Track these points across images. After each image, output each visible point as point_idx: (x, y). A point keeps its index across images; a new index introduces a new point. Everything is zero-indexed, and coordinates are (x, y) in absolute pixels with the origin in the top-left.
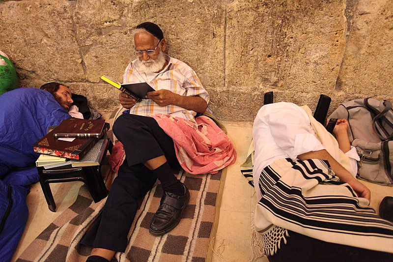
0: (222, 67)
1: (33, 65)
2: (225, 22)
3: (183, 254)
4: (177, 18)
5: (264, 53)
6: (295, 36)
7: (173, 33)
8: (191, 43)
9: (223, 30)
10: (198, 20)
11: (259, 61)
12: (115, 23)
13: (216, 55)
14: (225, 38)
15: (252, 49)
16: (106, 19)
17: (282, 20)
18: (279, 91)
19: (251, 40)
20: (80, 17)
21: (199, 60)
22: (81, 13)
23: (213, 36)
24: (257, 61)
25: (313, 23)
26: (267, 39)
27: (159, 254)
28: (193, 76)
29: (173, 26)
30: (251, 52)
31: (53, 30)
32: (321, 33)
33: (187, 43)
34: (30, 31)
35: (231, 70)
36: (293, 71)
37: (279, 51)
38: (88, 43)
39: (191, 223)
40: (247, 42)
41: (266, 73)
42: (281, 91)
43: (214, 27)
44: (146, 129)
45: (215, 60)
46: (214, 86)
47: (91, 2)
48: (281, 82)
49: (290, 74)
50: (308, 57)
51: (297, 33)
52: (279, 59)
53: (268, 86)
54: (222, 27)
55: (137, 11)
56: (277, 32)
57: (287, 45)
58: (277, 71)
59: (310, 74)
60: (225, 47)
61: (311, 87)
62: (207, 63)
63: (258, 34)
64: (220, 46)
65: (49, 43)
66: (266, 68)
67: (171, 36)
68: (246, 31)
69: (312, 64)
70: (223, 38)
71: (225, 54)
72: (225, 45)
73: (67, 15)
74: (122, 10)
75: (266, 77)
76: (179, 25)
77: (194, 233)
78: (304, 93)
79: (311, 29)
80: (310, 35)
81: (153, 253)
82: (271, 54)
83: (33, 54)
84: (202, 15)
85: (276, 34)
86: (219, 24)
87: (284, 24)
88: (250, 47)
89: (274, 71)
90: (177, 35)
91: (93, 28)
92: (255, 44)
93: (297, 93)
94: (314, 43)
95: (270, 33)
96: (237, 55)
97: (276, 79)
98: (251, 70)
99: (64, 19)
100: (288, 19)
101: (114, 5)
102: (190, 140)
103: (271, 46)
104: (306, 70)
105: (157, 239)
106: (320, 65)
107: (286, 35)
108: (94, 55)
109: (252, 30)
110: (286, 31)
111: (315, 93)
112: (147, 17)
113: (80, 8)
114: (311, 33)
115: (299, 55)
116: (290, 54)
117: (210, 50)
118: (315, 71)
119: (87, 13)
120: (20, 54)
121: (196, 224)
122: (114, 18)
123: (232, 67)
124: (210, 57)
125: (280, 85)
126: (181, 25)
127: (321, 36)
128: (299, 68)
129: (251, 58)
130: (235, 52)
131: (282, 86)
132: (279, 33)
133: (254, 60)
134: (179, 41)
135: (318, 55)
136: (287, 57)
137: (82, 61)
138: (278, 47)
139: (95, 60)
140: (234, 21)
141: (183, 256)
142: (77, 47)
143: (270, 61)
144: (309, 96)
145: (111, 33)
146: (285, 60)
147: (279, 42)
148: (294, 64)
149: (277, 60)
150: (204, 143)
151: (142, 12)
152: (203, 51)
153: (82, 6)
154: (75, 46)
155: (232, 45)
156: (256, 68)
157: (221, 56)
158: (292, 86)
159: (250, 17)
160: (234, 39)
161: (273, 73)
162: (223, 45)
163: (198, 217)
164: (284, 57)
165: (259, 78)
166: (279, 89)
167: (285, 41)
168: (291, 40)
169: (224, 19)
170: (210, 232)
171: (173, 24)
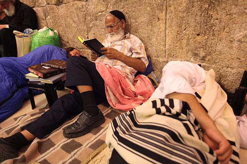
0: (164, 43)
1: (68, 38)
2: (166, 9)
3: (70, 154)
4: (136, 8)
5: (194, 33)
6: (220, 17)
7: (133, 18)
8: (144, 25)
9: (164, 15)
10: (148, 8)
11: (191, 39)
12: (104, 13)
13: (160, 34)
14: (166, 21)
15: (185, 29)
16: (99, 11)
17: (209, 4)
18: (206, 65)
19: (184, 22)
20: (88, 10)
21: (149, 37)
22: (89, 7)
23: (158, 20)
24: (188, 39)
25: (236, 5)
26: (197, 21)
27: (59, 148)
28: (140, 46)
29: (134, 14)
30: (184, 31)
31: (77, 18)
32: (245, 14)
33: (141, 24)
34: (68, 19)
35: (170, 45)
36: (219, 47)
37: (206, 30)
38: (91, 25)
39: (92, 137)
40: (181, 23)
41: (196, 48)
42: (208, 65)
43: (158, 13)
44: (82, 66)
45: (159, 37)
46: (158, 57)
47: (94, 1)
48: (209, 57)
49: (215, 50)
50: (232, 36)
51: (222, 15)
52: (206, 37)
53: (198, 60)
54: (164, 12)
55: (115, 5)
56: (204, 15)
57: (213, 25)
58: (204, 47)
59: (235, 51)
60: (166, 28)
61: (236, 64)
62: (154, 39)
63: (190, 17)
64: (162, 26)
65: (75, 26)
66: (196, 45)
67: (132, 20)
68: (180, 15)
69: (236, 42)
70: (164, 21)
71: (166, 33)
72: (166, 27)
73: (83, 10)
74: (107, 5)
75: (196, 52)
76: (137, 12)
77: (88, 144)
78: (229, 69)
79: (234, 10)
80: (234, 16)
81: (56, 146)
82: (199, 33)
83: (68, 32)
84: (151, 5)
85: (204, 17)
86: (161, 10)
87: (210, 7)
88: (183, 27)
89: (202, 47)
90: (136, 19)
91: (93, 16)
92: (187, 25)
93: (223, 67)
94: (238, 23)
95: (199, 16)
96: (174, 33)
97: (204, 54)
98: (184, 45)
99: (82, 12)
100: (214, 4)
101: (104, 1)
102: (117, 83)
103: (199, 26)
104: (231, 48)
105: (65, 139)
106: (244, 44)
107: (212, 17)
108: (93, 33)
109: (185, 14)
110: (212, 13)
111: (239, 69)
112: (120, 8)
113: (88, 5)
114: (235, 14)
115: (224, 34)
116: (215, 33)
117: (156, 30)
118: (239, 48)
119: (91, 7)
120: (63, 32)
121: (94, 139)
122: (103, 9)
123: (171, 43)
124: (155, 35)
125: (207, 60)
126: (138, 12)
127: (244, 16)
128: (223, 46)
129: (184, 36)
130: (172, 31)
131: (209, 60)
132: (206, 16)
133: (187, 37)
134: (137, 23)
135: (241, 33)
136: (213, 35)
137: (88, 37)
138: (205, 27)
139: (94, 36)
140: (172, 8)
141: (70, 155)
142: (86, 28)
143: (199, 38)
144: (234, 71)
145: (101, 19)
146: (211, 38)
147: (206, 23)
148: (219, 42)
149: (205, 38)
150: (130, 89)
151: (117, 5)
152: (151, 30)
153: (90, 4)
154: (85, 27)
155: (171, 26)
156: (188, 44)
157: (162, 35)
158: (217, 61)
159: (183, 4)
160: (172, 21)
161: (202, 49)
162: (164, 26)
163: (99, 135)
164: (211, 36)
165: (190, 53)
166: (207, 63)
167: (211, 22)
168: (216, 21)
169: (165, 7)
170: (98, 147)
171: (133, 12)
